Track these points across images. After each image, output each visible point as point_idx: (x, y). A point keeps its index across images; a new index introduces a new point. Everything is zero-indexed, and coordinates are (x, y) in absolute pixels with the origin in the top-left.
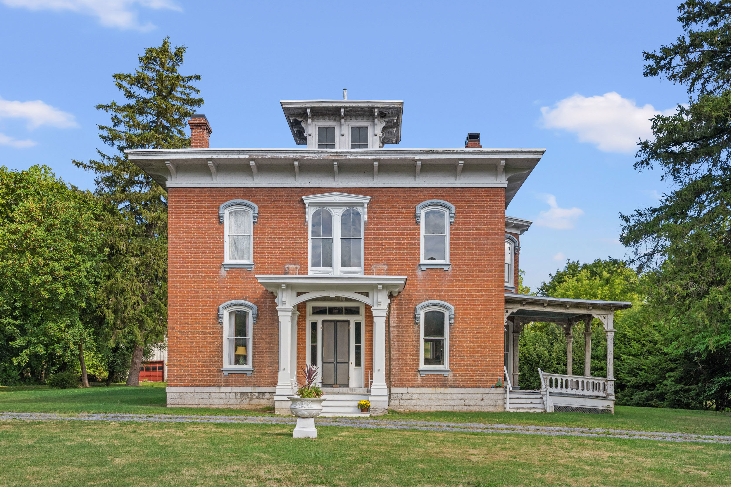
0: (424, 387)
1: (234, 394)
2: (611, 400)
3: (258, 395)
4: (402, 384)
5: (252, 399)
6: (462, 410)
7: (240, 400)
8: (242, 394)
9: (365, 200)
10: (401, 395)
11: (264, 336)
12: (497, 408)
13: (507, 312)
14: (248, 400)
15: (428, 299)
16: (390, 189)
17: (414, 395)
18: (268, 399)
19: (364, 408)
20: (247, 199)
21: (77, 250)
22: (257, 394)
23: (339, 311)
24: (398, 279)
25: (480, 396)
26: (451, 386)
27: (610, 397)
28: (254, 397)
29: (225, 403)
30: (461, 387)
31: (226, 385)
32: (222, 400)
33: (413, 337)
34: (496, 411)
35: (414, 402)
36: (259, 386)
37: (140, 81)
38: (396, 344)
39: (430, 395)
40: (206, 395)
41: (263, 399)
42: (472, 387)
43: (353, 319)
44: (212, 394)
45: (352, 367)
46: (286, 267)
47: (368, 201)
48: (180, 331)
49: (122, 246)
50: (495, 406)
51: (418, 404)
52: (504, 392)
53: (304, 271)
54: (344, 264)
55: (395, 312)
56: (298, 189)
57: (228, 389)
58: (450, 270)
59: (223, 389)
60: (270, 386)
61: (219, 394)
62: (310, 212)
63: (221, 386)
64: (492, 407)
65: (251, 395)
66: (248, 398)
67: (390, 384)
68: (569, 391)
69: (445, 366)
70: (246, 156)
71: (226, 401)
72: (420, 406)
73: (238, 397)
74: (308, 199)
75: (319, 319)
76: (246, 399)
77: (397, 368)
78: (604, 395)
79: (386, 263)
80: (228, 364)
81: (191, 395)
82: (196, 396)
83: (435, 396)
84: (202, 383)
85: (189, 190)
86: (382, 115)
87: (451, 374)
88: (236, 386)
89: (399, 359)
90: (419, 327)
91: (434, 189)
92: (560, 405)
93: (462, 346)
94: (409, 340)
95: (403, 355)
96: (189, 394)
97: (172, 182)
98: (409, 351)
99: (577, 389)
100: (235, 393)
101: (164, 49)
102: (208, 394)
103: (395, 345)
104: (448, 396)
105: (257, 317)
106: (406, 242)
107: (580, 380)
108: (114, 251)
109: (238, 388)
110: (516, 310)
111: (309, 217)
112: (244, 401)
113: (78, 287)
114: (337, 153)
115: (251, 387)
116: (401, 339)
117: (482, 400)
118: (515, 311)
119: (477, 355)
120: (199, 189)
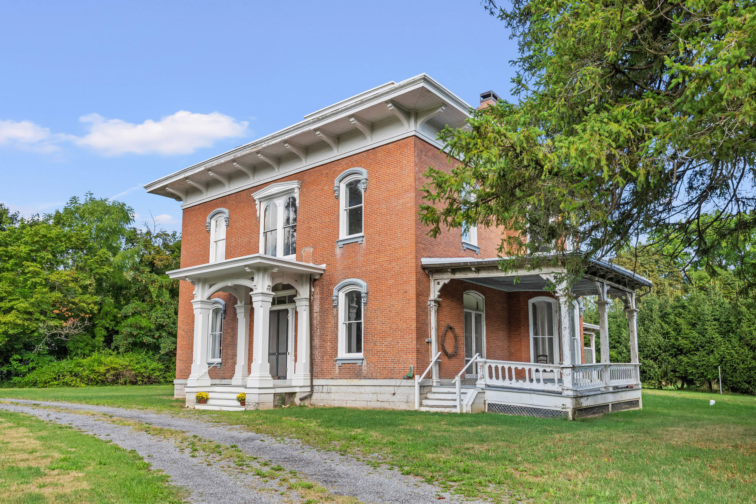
0: (341, 378)
2: (567, 397)
4: (323, 376)
6: (374, 406)
9: (296, 184)
10: (321, 387)
12: (410, 405)
13: (439, 283)
15: (344, 279)
17: (333, 388)
25: (392, 390)
26: (365, 378)
27: (565, 393)
30: (374, 379)
33: (333, 322)
34: (408, 409)
35: (332, 395)
36: (225, 379)
38: (318, 331)
39: (346, 387)
42: (384, 378)
43: (290, 307)
48: (183, 330)
50: (407, 402)
51: (335, 398)
52: (414, 384)
54: (286, 251)
55: (319, 296)
58: (363, 242)
60: (231, 378)
62: (262, 208)
64: (404, 403)
68: (514, 384)
69: (362, 354)
70: (202, 168)
72: (338, 400)
74: (257, 196)
77: (319, 358)
78: (560, 390)
79: (312, 245)
83: (350, 389)
85: (193, 208)
87: (365, 363)
89: (321, 347)
90: (337, 310)
91: (350, 158)
92: (500, 403)
93: (375, 329)
95: (324, 343)
98: (329, 337)
99: (524, 381)
103: (318, 333)
104: (362, 389)
105: (225, 313)
106: (328, 220)
107: (527, 368)
110: (448, 280)
111: (261, 213)
114: (255, 145)
115: (220, 379)
116: (323, 323)
117: (394, 394)
118: (446, 281)
119: (389, 339)
120: (198, 206)
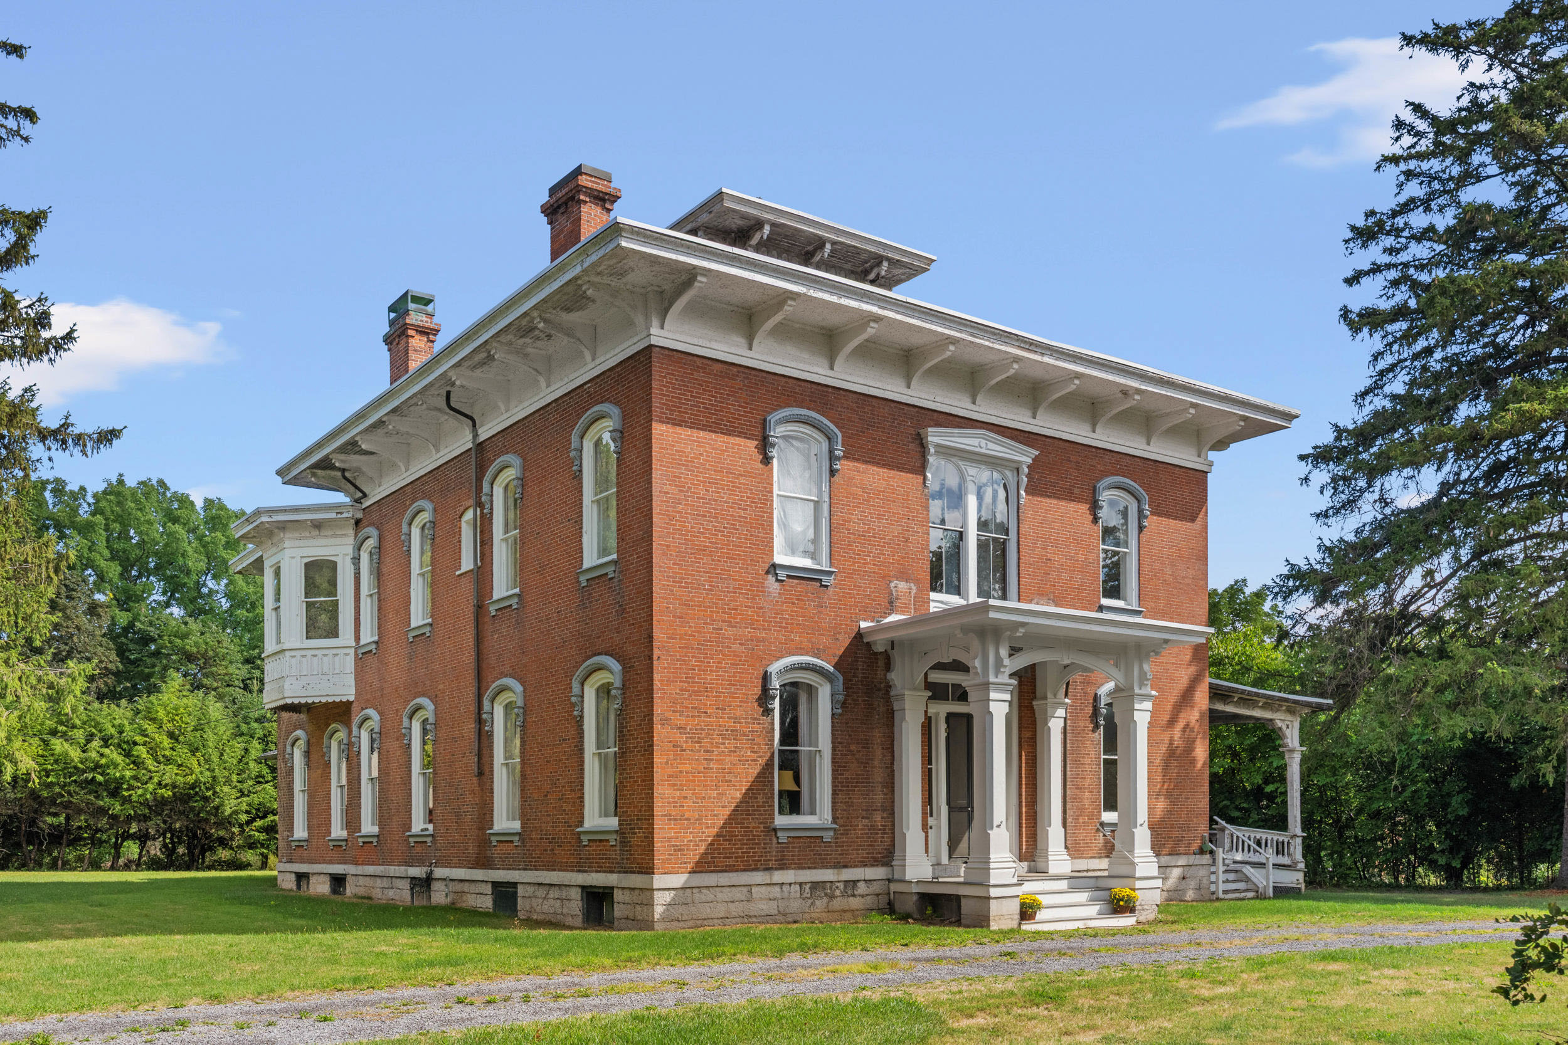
1: (798, 887)
2: (1300, 870)
3: (845, 887)
4: (1078, 853)
5: (832, 897)
7: (810, 901)
8: (815, 885)
9: (1023, 454)
11: (853, 747)
12: (1202, 892)
14: (825, 900)
16: (1057, 442)
18: (863, 896)
20: (818, 411)
22: (841, 886)
25: (1181, 872)
27: (1299, 866)
28: (838, 893)
29: (781, 909)
31: (782, 866)
32: (774, 904)
33: (1093, 754)
34: (1200, 898)
36: (845, 867)
38: (1068, 769)
40: (739, 894)
41: (854, 896)
42: (1170, 854)
44: (755, 889)
46: (892, 585)
47: (1030, 461)
48: (681, 729)
50: (1200, 889)
52: (1210, 862)
53: (923, 598)
56: (912, 409)
57: (788, 876)
59: (779, 876)
60: (866, 866)
61: (769, 888)
63: (771, 869)
64: (1196, 891)
65: (831, 888)
66: (826, 895)
71: (782, 904)
73: (805, 895)
74: (932, 436)
75: (941, 710)
76: (821, 898)
77: (1070, 820)
78: (1290, 862)
81: (708, 895)
82: (719, 895)
84: (731, 861)
85: (699, 362)
88: (801, 867)
89: (1073, 799)
90: (1100, 734)
94: (1087, 760)
95: (1078, 792)
96: (705, 891)
98: (1087, 782)
100: (801, 884)
102: (745, 889)
105: (841, 700)
106: (1081, 557)
109: (808, 872)
111: (930, 478)
112: (818, 903)
115: (831, 868)
117: (1184, 878)
120: (720, 365)
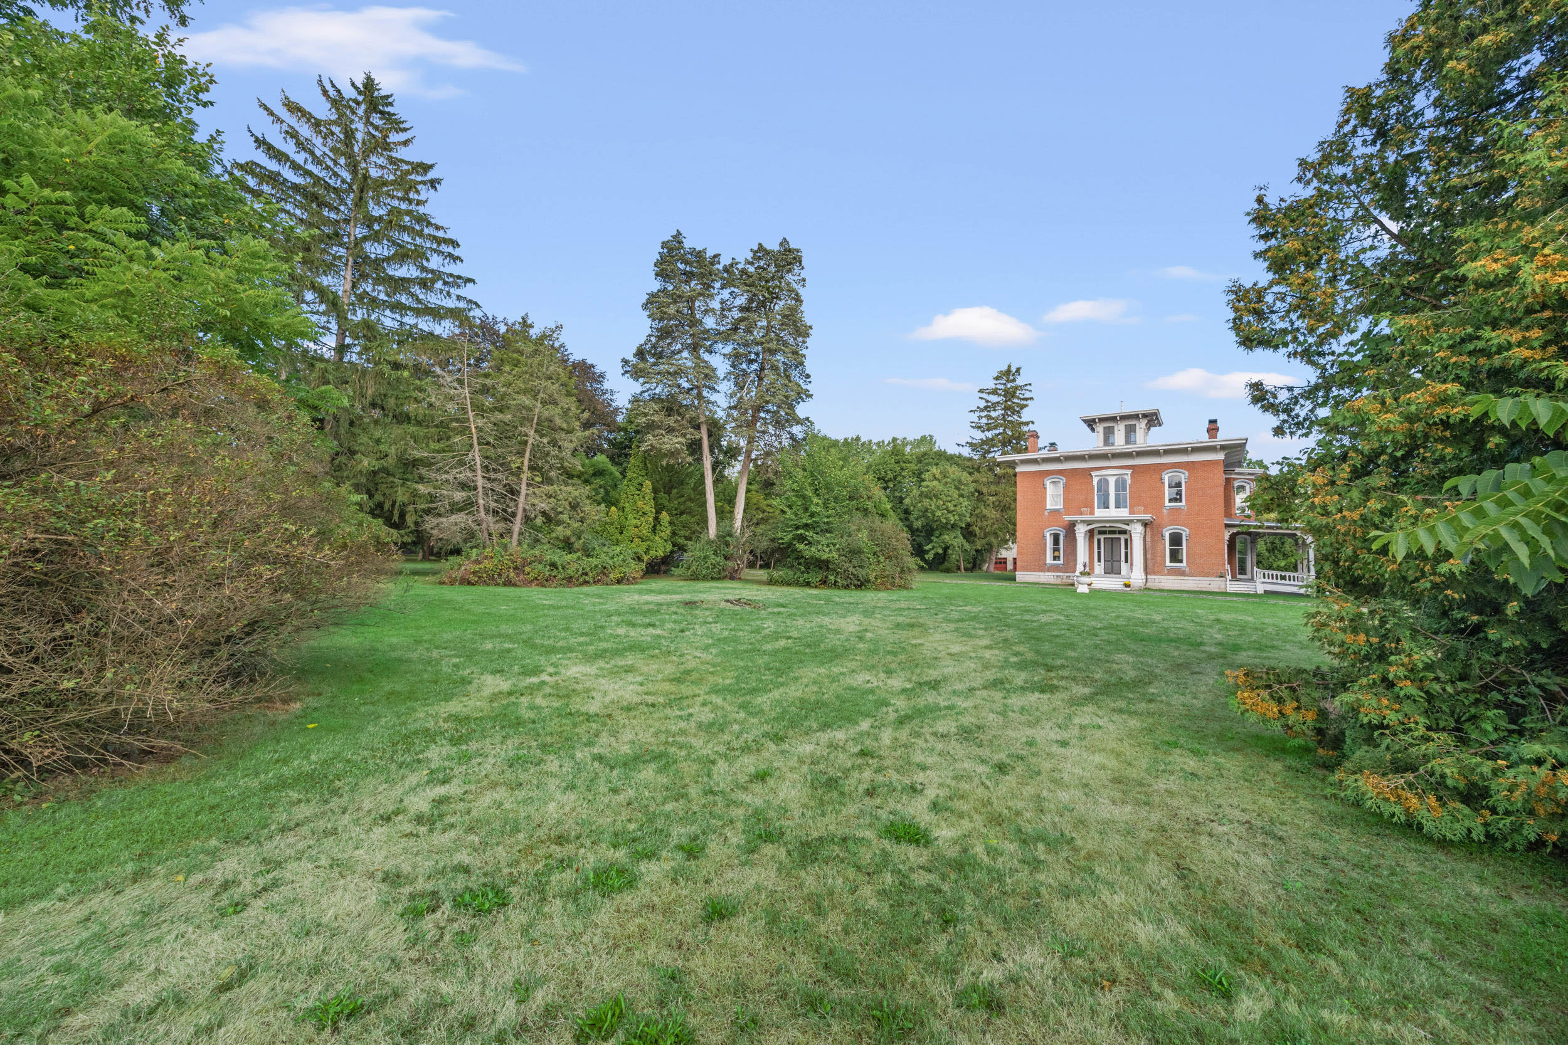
0: (1169, 576)
4: (1154, 574)
5: (1062, 579)
6: (1195, 590)
8: (1058, 576)
9: (1129, 472)
10: (1153, 579)
11: (1069, 546)
12: (1221, 589)
13: (1228, 533)
15: (1171, 526)
16: (1145, 465)
17: (1163, 580)
19: (1127, 586)
20: (1060, 476)
21: (962, 496)
22: (1065, 577)
23: (1114, 532)
24: (1147, 517)
25: (1208, 582)
26: (1187, 576)
30: (1196, 577)
31: (1049, 571)
32: (1047, 579)
33: (1161, 548)
34: (1220, 591)
35: (1162, 584)
36: (1065, 571)
37: (994, 392)
39: (1173, 580)
40: (1038, 576)
41: (1069, 579)
42: (1203, 577)
43: (1123, 537)
44: (1041, 576)
45: (1123, 563)
46: (1081, 511)
47: (1131, 472)
48: (1023, 544)
49: (985, 490)
50: (1219, 588)
51: (1165, 585)
52: (1225, 580)
53: (1092, 513)
54: (1117, 507)
55: (1148, 534)
56: (1088, 469)
57: (1050, 574)
58: (1185, 509)
59: (1047, 574)
61: (1045, 576)
62: (1095, 481)
63: (1046, 572)
64: (1217, 589)
65: (1062, 577)
66: (1060, 578)
67: (1147, 571)
68: (1279, 581)
69: (1184, 564)
71: (1049, 580)
72: (1167, 586)
73: (1055, 578)
74: (1094, 474)
75: (1102, 537)
77: (1150, 564)
79: (1142, 507)
80: (1049, 560)
81: (1031, 576)
82: (1033, 577)
83: (1176, 581)
84: (1036, 570)
86: (1145, 416)
87: (1187, 569)
88: (1054, 572)
89: (1152, 560)
90: (1165, 541)
91: (1172, 464)
92: (1268, 590)
93: (1195, 553)
94: (1159, 549)
95: (1155, 558)
96: (1028, 576)
97: (1018, 470)
98: (1159, 555)
100: (1054, 576)
101: (1009, 371)
103: (1150, 552)
104: (1186, 582)
105: (1066, 536)
106: (1155, 494)
107: (1287, 575)
108: (980, 493)
109: (1056, 573)
111: (1095, 483)
112: (1058, 580)
113: (961, 515)
114: (1114, 447)
115: (1062, 572)
116: (1154, 548)
117: (1210, 584)
119: (1205, 558)
120: (1033, 472)
